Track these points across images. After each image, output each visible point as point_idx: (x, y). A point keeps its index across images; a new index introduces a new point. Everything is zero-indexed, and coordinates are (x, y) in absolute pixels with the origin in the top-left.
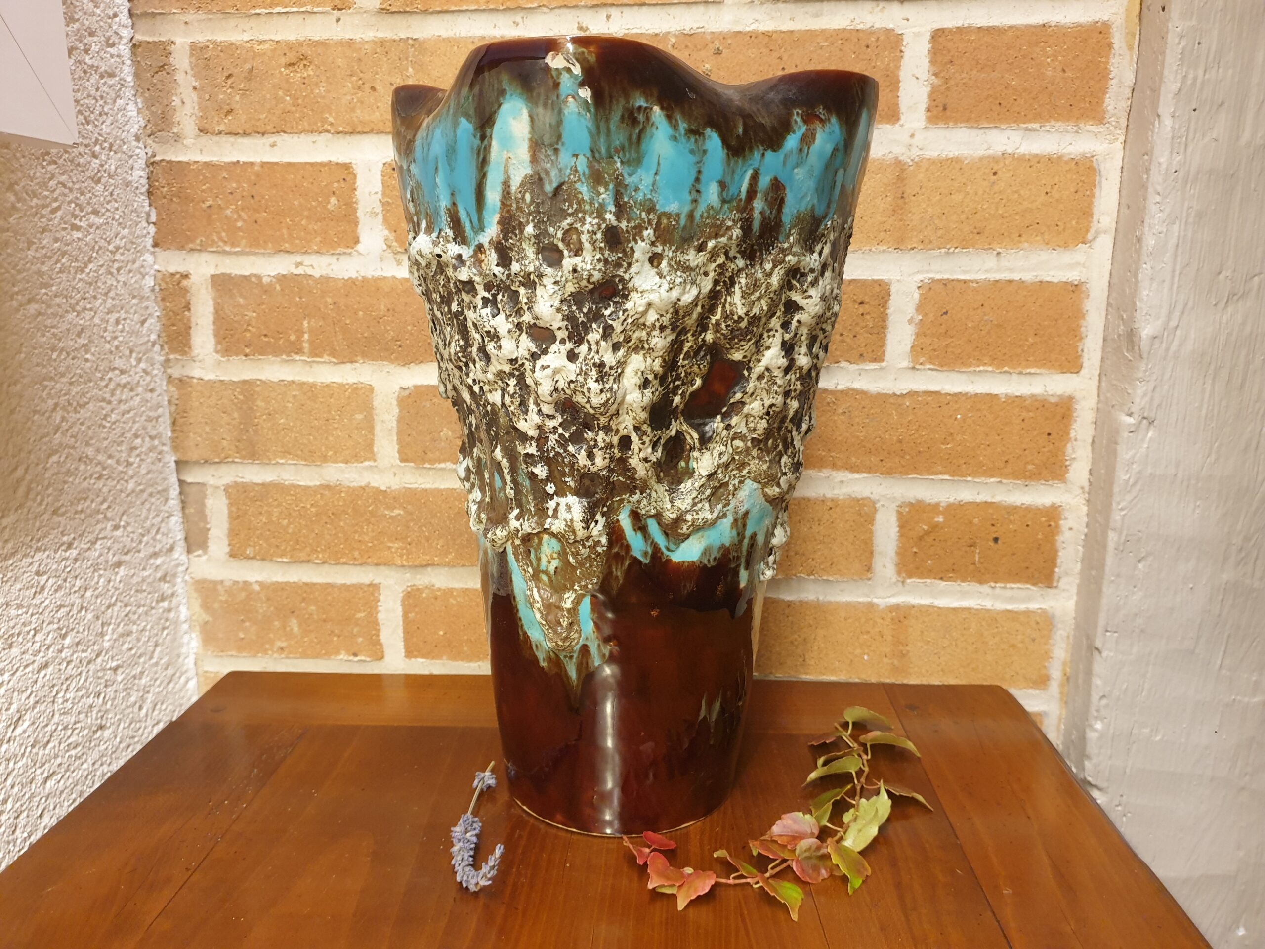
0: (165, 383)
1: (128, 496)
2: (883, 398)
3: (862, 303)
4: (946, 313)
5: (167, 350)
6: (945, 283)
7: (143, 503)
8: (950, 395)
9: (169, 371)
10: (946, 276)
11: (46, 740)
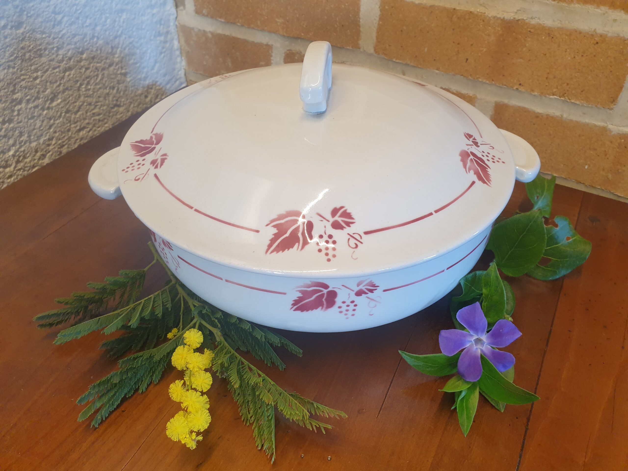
11: (76, 109)
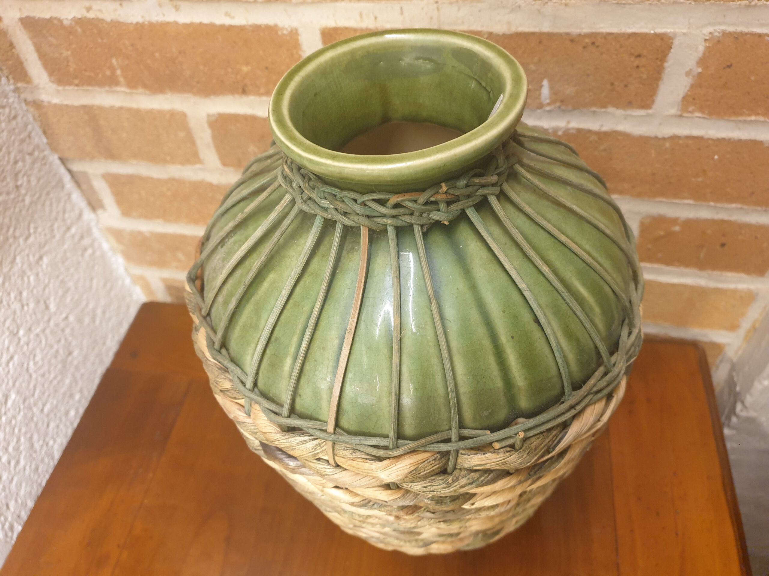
0: (23, 104)
1: (28, 210)
2: (644, 140)
3: (639, 56)
4: (729, 66)
5: (12, 81)
6: (737, 37)
7: (43, 205)
8: (712, 139)
9: (23, 96)
10: (740, 29)
